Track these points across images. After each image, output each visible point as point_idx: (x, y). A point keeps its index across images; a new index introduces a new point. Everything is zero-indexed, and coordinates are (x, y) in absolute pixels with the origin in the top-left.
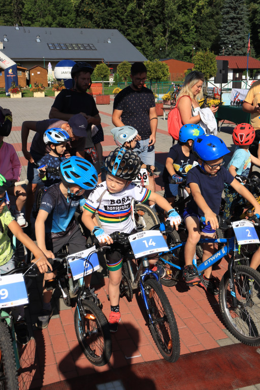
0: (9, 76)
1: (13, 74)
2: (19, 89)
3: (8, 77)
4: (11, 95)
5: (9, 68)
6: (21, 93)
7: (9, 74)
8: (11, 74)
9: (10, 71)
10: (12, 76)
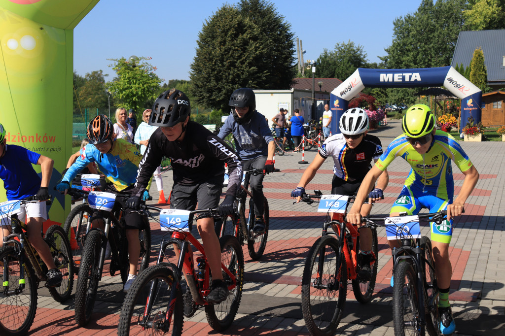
0: (467, 109)
1: (474, 107)
2: (478, 129)
3: (464, 111)
4: (466, 137)
5: (469, 98)
6: (480, 135)
7: (466, 106)
8: (471, 107)
9: (470, 102)
10: (471, 109)
